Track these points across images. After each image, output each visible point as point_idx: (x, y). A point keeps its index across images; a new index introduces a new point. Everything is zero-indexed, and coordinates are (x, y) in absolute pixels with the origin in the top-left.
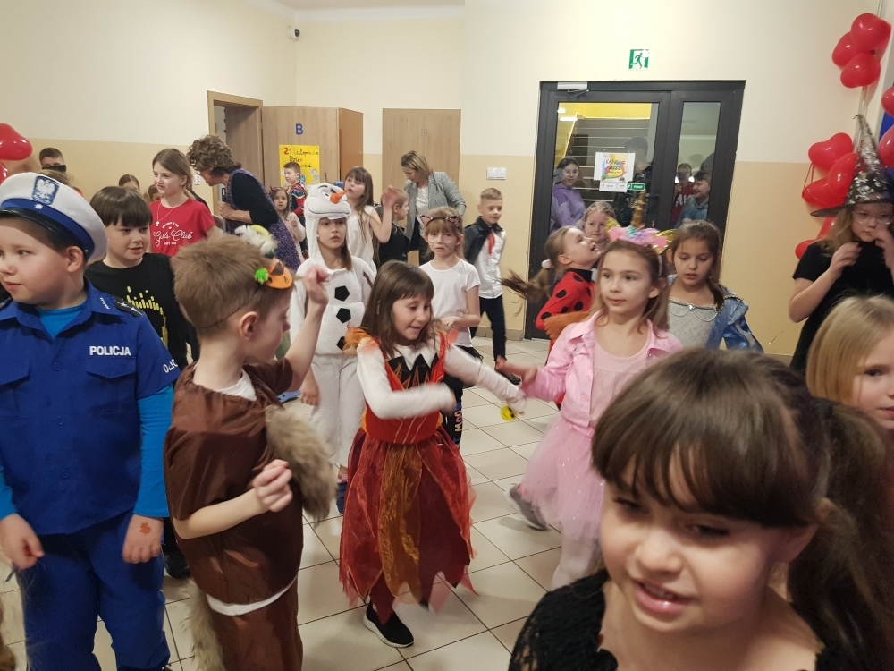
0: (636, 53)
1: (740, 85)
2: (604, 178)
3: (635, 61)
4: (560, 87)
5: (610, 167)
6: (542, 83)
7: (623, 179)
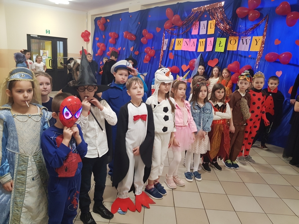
0: (47, 31)
1: (66, 39)
2: (43, 56)
3: (47, 32)
4: (31, 35)
5: (44, 53)
6: (27, 34)
7: (47, 56)
